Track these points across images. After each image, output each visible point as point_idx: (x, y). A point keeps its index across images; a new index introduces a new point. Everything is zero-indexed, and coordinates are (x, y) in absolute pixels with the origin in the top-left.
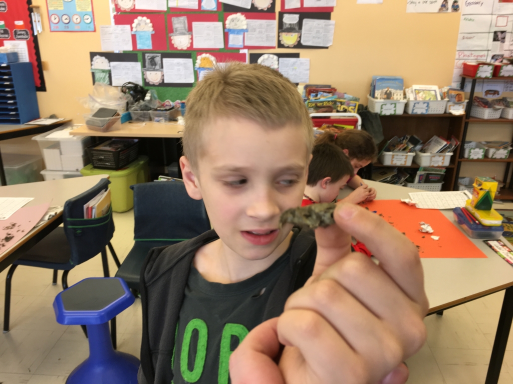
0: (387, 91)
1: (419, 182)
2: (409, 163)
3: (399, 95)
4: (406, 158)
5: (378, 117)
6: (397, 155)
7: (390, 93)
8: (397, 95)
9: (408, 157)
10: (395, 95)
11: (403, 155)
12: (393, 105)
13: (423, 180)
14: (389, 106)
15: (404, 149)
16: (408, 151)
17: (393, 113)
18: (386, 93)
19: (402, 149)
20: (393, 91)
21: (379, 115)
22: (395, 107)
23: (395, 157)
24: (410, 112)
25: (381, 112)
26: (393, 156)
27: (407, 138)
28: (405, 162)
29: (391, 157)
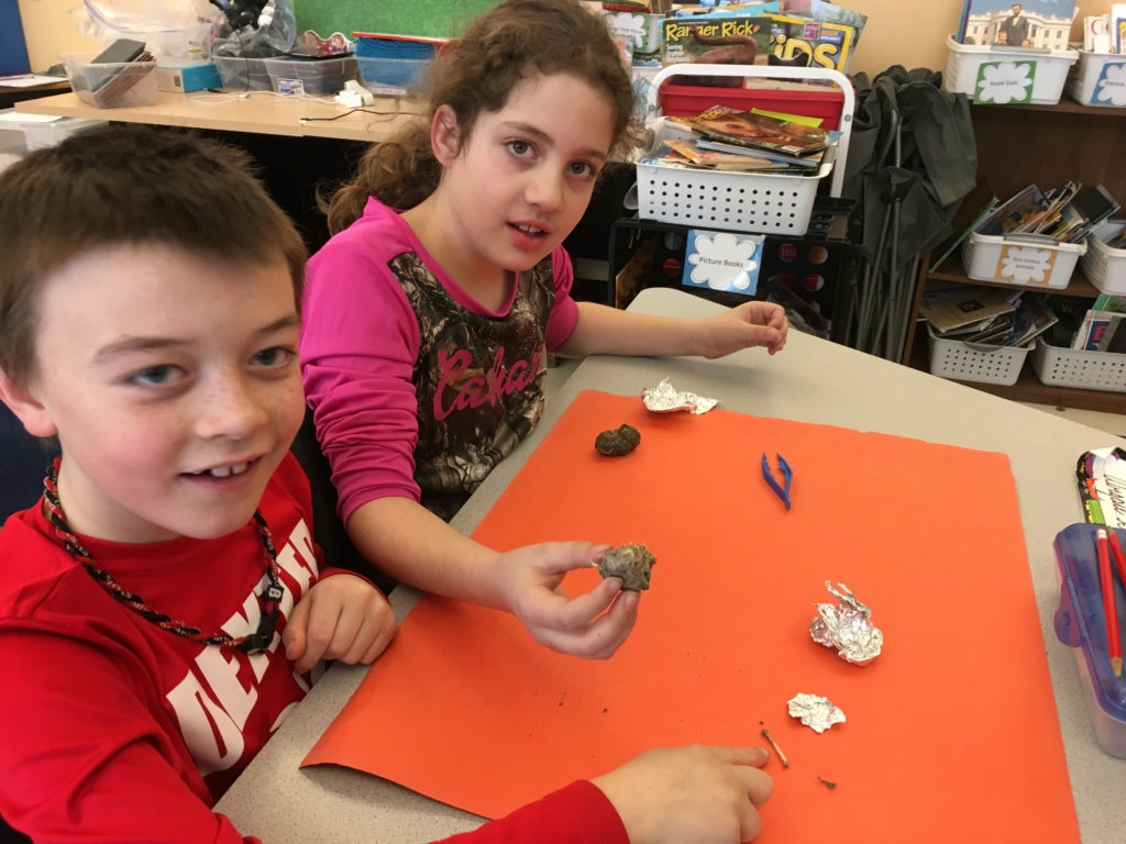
0: (1010, 19)
1: (1090, 346)
2: (1060, 279)
3: (1053, 34)
4: (1051, 261)
5: (966, 108)
6: (1020, 248)
7: (1024, 24)
8: (1047, 34)
9: (1059, 259)
10: (1040, 33)
11: (1040, 250)
12: (1025, 69)
13: (1106, 341)
14: (1008, 71)
15: (1049, 231)
16: (1063, 236)
17: (1020, 96)
18: (1007, 26)
19: (1043, 227)
20: (1032, 17)
21: (971, 101)
22: (1031, 75)
23: (1012, 253)
24: (1086, 97)
25: (979, 90)
26: (1006, 248)
27: (1069, 192)
28: (1047, 273)
29: (998, 252)
